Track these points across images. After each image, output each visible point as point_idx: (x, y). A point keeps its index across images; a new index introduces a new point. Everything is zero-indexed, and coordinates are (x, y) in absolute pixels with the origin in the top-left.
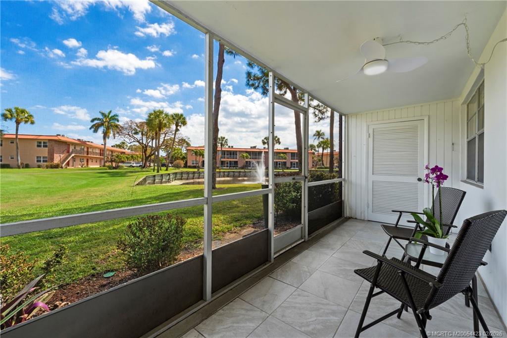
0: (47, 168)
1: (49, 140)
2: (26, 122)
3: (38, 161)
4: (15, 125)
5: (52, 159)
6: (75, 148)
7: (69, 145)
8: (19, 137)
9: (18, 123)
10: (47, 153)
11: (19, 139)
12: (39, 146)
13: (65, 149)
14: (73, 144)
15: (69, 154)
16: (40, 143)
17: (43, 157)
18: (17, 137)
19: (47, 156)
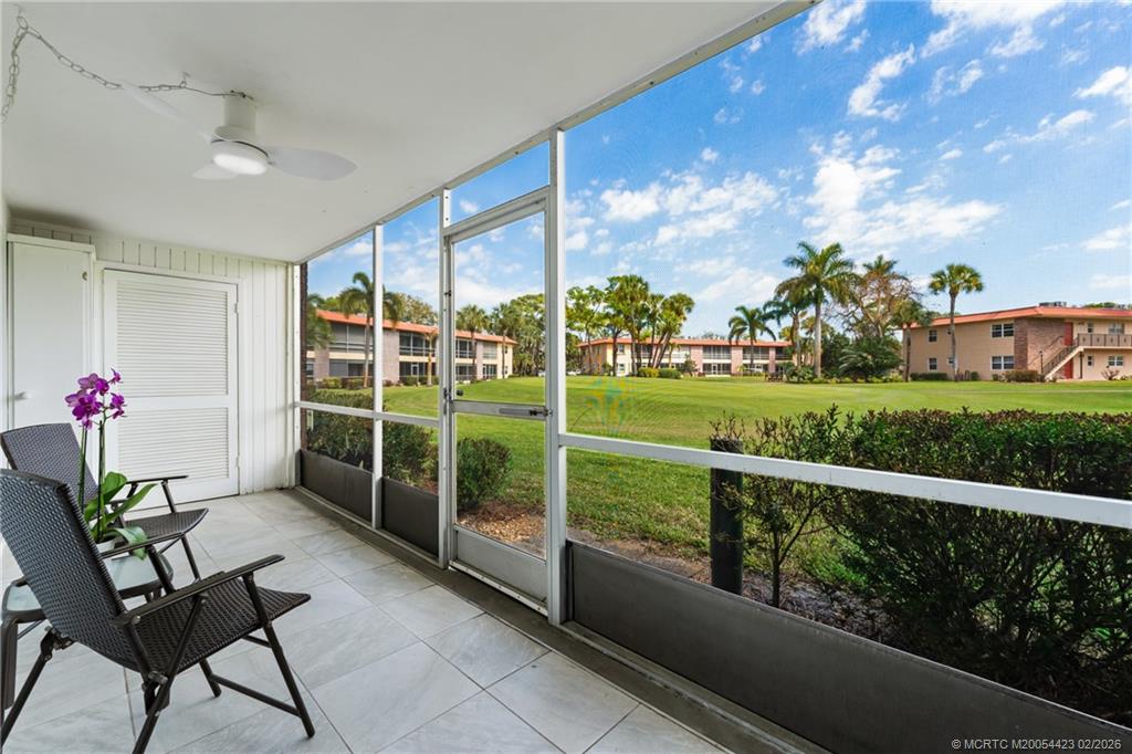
0: (1009, 381)
1: (1017, 319)
2: (969, 289)
3: (995, 367)
4: (950, 299)
5: (1023, 361)
6: (1090, 331)
7: (1072, 324)
8: (956, 321)
9: (953, 294)
10: (1012, 350)
11: (957, 325)
12: (996, 334)
13: (1057, 336)
14: (1081, 321)
15: (1071, 344)
16: (999, 327)
17: (1005, 358)
18: (952, 321)
19: (1012, 354)
